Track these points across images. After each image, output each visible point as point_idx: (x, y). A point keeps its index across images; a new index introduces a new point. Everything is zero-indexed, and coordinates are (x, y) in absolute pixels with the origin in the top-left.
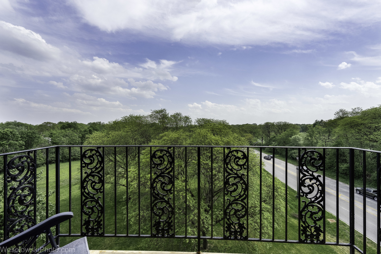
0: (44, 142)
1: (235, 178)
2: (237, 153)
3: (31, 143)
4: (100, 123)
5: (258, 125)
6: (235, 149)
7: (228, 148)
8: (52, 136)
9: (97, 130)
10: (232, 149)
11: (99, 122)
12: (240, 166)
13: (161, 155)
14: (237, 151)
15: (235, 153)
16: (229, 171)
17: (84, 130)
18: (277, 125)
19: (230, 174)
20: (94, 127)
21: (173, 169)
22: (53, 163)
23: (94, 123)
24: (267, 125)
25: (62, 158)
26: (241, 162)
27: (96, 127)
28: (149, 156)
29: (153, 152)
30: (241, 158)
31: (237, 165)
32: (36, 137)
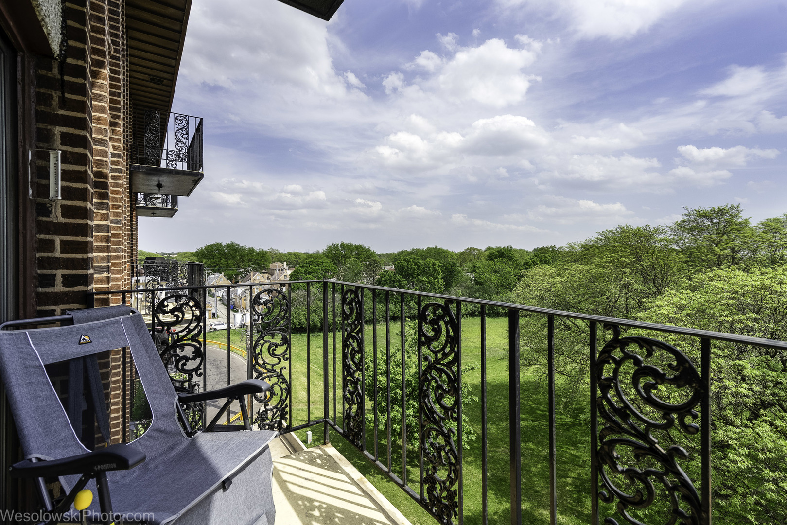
0: (466, 279)
2: (650, 354)
3: (450, 280)
4: (553, 248)
6: (640, 335)
7: (607, 325)
8: (475, 271)
9: (546, 263)
11: (551, 247)
12: (667, 410)
14: (648, 344)
17: (524, 261)
20: (542, 256)
22: (477, 316)
23: (543, 249)
25: (488, 310)
27: (545, 257)
30: (670, 375)
31: (650, 401)
32: (456, 271)
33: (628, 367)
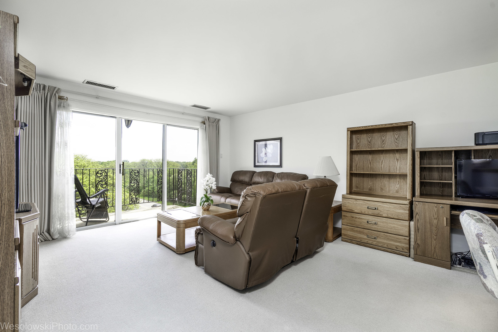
1: (134, 180)
5: (130, 162)
6: (134, 169)
7: (131, 169)
10: (133, 169)
12: (136, 176)
13: (102, 172)
14: (135, 170)
15: (134, 171)
16: (132, 178)
18: (155, 162)
19: (132, 179)
21: (107, 178)
24: (143, 162)
26: (137, 174)
28: (95, 173)
29: (97, 171)
31: (135, 175)
33: (134, 173)
